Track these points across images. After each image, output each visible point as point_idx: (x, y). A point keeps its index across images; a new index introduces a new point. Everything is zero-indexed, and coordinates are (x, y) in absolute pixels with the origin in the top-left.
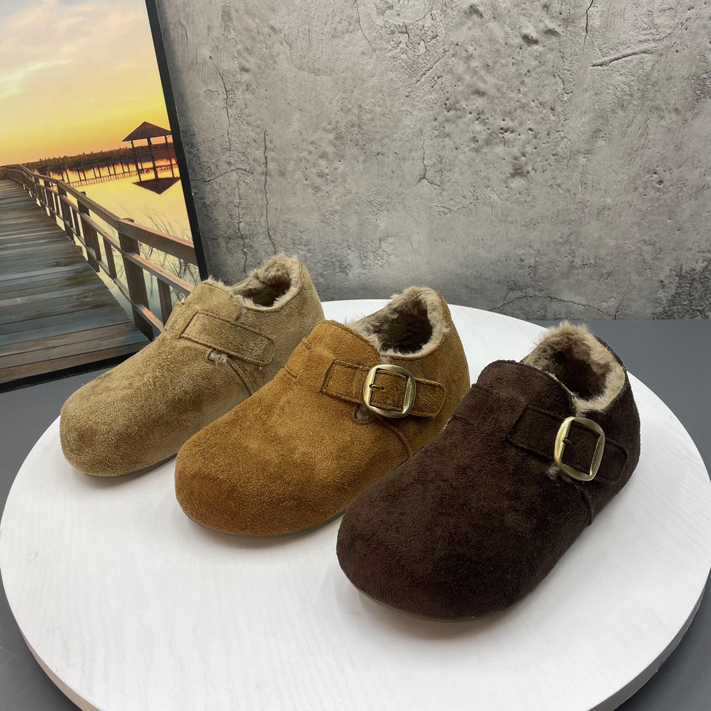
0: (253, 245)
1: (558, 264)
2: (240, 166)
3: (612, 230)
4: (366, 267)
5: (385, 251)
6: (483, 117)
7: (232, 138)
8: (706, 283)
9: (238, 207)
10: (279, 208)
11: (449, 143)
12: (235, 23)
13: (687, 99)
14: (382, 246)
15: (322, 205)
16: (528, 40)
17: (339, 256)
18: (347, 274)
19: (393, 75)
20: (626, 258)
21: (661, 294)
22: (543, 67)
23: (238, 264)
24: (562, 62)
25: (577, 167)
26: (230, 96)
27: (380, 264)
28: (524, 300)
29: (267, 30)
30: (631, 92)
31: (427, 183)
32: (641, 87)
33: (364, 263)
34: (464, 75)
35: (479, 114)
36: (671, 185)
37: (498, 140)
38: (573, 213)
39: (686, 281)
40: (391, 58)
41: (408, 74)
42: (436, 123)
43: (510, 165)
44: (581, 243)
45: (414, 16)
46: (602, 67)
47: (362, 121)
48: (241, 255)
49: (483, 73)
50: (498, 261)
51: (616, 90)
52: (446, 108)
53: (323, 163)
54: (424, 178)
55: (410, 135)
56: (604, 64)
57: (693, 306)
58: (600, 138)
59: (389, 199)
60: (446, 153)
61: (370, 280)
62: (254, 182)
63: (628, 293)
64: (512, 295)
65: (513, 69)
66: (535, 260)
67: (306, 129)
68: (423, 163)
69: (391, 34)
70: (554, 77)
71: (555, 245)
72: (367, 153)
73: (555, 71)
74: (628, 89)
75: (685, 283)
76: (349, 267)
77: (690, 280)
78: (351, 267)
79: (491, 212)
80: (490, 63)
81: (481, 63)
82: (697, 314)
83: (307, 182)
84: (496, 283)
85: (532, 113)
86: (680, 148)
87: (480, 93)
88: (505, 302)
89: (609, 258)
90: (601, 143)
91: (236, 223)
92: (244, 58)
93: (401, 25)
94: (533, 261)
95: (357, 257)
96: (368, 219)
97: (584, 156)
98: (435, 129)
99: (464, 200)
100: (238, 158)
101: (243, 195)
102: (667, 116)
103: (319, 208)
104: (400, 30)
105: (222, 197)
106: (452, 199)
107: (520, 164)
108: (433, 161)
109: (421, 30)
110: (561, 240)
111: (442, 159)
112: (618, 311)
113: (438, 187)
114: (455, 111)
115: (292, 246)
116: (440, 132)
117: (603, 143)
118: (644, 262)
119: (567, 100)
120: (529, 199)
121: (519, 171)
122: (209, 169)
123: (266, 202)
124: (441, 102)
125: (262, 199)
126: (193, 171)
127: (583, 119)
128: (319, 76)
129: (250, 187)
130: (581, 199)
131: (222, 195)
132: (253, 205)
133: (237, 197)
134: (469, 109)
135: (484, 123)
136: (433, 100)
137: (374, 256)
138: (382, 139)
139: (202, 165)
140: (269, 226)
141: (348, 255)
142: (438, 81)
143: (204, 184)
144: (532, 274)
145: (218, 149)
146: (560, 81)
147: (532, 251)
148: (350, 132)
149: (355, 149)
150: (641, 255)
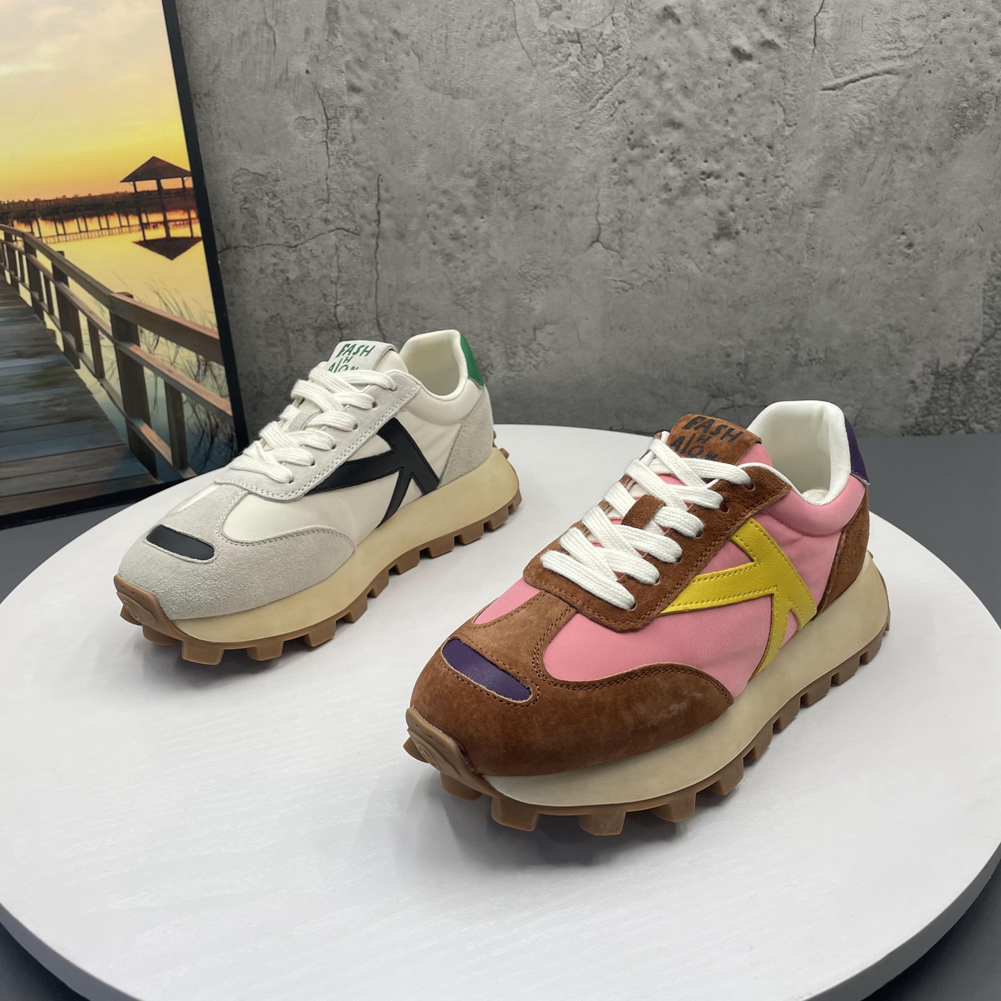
1: (777, 359)
2: (342, 225)
3: (848, 312)
4: (514, 368)
5: (541, 345)
6: (678, 157)
7: (332, 184)
8: (970, 383)
9: (336, 284)
10: (394, 284)
11: (633, 192)
12: (344, 25)
13: (942, 134)
14: (538, 338)
15: (456, 280)
16: (739, 54)
17: (477, 352)
18: (487, 379)
19: (558, 99)
20: (866, 351)
21: (912, 400)
22: (759, 91)
24: (782, 84)
25: (802, 225)
26: (332, 125)
27: (534, 362)
28: (731, 411)
29: (388, 35)
30: (871, 124)
31: (602, 249)
32: (885, 119)
33: (512, 362)
34: (654, 100)
35: (673, 153)
36: (924, 250)
37: (698, 189)
38: (796, 289)
39: (946, 381)
40: (557, 75)
41: (580, 97)
42: (615, 165)
43: (714, 222)
44: (807, 330)
45: (588, 20)
46: (834, 92)
47: (515, 161)
49: (679, 97)
50: (697, 356)
51: (852, 122)
52: (629, 144)
53: (458, 219)
54: (598, 241)
55: (580, 182)
56: (837, 88)
57: (954, 415)
58: (832, 186)
59: (549, 270)
60: (627, 206)
61: (519, 387)
62: (360, 247)
63: (869, 399)
64: (714, 405)
65: (719, 93)
66: (745, 353)
67: (437, 173)
68: (597, 221)
69: (557, 43)
70: (771, 104)
71: (773, 333)
72: (520, 206)
73: (774, 95)
75: (942, 384)
77: (949, 379)
78: (492, 367)
79: (687, 288)
80: (689, 83)
81: (677, 84)
82: (958, 425)
83: (435, 248)
84: (693, 387)
85: (743, 152)
86: (934, 200)
87: (675, 125)
89: (844, 350)
90: (833, 193)
91: (332, 306)
92: (354, 73)
93: (572, 31)
94: (743, 355)
95: (502, 353)
96: (518, 298)
97: (811, 211)
98: (614, 172)
99: (651, 271)
100: (339, 212)
101: (344, 266)
102: (918, 157)
103: (451, 284)
104: (570, 38)
105: (312, 270)
106: (634, 270)
107: (727, 221)
108: (611, 218)
109: (599, 38)
110: (780, 327)
111: (622, 214)
113: (615, 253)
114: (641, 149)
116: (620, 177)
117: (836, 193)
118: (890, 355)
119: (790, 134)
121: (725, 231)
122: (297, 229)
123: (376, 275)
124: (623, 136)
125: (371, 272)
126: (274, 232)
127: (810, 160)
128: (459, 99)
129: (354, 255)
130: (807, 268)
131: (313, 266)
132: (357, 281)
133: (335, 269)
134: (659, 146)
135: (680, 165)
136: (612, 134)
137: (526, 352)
138: (542, 186)
139: (287, 224)
140: (379, 311)
141: (489, 350)
142: (619, 108)
143: (288, 250)
144: (742, 375)
145: (311, 201)
146: (781, 110)
147: (743, 343)
148: (497, 177)
149: (504, 202)
150: (885, 346)
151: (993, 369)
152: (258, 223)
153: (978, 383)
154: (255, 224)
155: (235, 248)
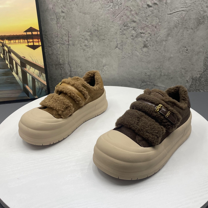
0: (64, 67)
1: (157, 74)
2: (61, 42)
3: (173, 65)
5: (105, 70)
6: (135, 29)
7: (58, 33)
8: (200, 81)
9: (60, 55)
10: (72, 56)
11: (125, 37)
13: (195, 25)
14: (104, 68)
16: (149, 6)
19: (108, 15)
20: (177, 73)
21: (187, 84)
22: (153, 14)
23: (59, 73)
24: (158, 13)
25: (163, 45)
26: (58, 20)
27: (103, 74)
31: (118, 49)
32: (182, 21)
34: (130, 16)
35: (134, 28)
36: (190, 51)
37: (139, 36)
38: (161, 59)
39: (195, 81)
40: (108, 10)
41: (113, 15)
42: (121, 30)
43: (143, 44)
44: (164, 68)
46: (170, 15)
47: (98, 29)
48: (60, 70)
49: (135, 15)
50: (139, 73)
51: (174, 22)
52: (124, 26)
53: (86, 42)
54: (117, 47)
55: (113, 34)
57: (196, 88)
58: (169, 36)
59: (106, 54)
60: (124, 40)
62: (65, 47)
63: (177, 84)
64: (143, 84)
65: (144, 15)
67: (81, 31)
68: (117, 43)
69: (108, 3)
70: (156, 17)
71: (156, 69)
72: (100, 39)
73: (157, 15)
74: (178, 22)
79: (137, 58)
80: (137, 12)
81: (135, 12)
82: (197, 90)
83: (81, 48)
84: (138, 80)
85: (149, 28)
86: (193, 40)
87: (134, 22)
88: (141, 86)
89: (172, 73)
90: (170, 38)
91: (59, 60)
92: (63, 8)
94: (149, 74)
96: (99, 59)
97: (165, 42)
99: (129, 54)
100: (60, 39)
101: (61, 51)
102: (189, 30)
103: (85, 56)
104: (111, 2)
105: (54, 52)
106: (125, 54)
107: (146, 44)
108: (120, 42)
109: (117, 2)
110: (158, 67)
111: (122, 41)
113: (121, 50)
114: (127, 27)
115: (76, 68)
116: (122, 33)
118: (182, 74)
119: (160, 24)
121: (145, 46)
122: (51, 43)
124: (122, 24)
125: (67, 53)
126: (46, 43)
127: (165, 30)
128: (86, 15)
129: (63, 49)
130: (164, 55)
132: (64, 55)
133: (59, 52)
134: (131, 26)
135: (135, 31)
136: (120, 23)
137: (101, 71)
138: (104, 35)
139: (49, 42)
140: (69, 61)
142: (122, 18)
143: (49, 47)
144: (149, 78)
145: (54, 37)
146: (158, 19)
147: (149, 71)
148: (95, 33)
149: (96, 38)
150: (181, 72)
151: (205, 78)
153: (202, 81)
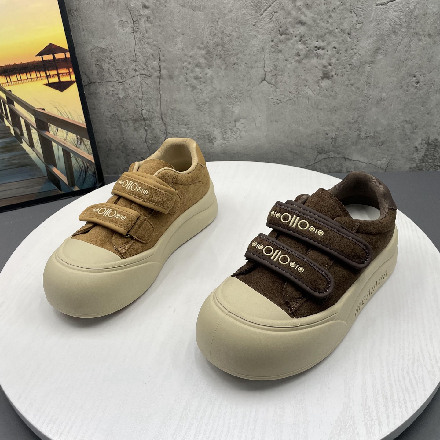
0: (151, 124)
1: (351, 136)
2: (143, 72)
3: (386, 114)
4: (226, 139)
5: (238, 129)
6: (304, 39)
7: (137, 53)
9: (141, 100)
10: (169, 100)
11: (282, 56)
13: (436, 28)
14: (236, 125)
15: (197, 98)
17: (208, 132)
18: (213, 144)
19: (245, 11)
20: (394, 132)
21: (416, 156)
22: (344, 6)
23: (141, 137)
24: (356, 3)
25: (364, 72)
26: (136, 24)
27: (235, 137)
28: (328, 160)
30: (401, 23)
31: (267, 84)
32: (408, 20)
33: (224, 136)
34: (292, 11)
35: (301, 37)
36: (424, 85)
37: (313, 55)
38: (360, 103)
39: (432, 147)
41: (255, 10)
42: (273, 43)
43: (321, 71)
44: (366, 123)
46: (382, 6)
47: (224, 42)
48: (143, 131)
49: (304, 9)
50: (312, 135)
51: (391, 21)
52: (279, 33)
53: (198, 70)
54: (265, 80)
55: (256, 51)
56: (384, 4)
57: (435, 163)
58: (380, 53)
59: (241, 94)
60: (279, 63)
61: (228, 148)
62: (152, 83)
63: (394, 155)
64: (320, 157)
65: (324, 7)
66: (335, 133)
67: (187, 47)
68: (264, 70)
70: (351, 13)
71: (349, 124)
72: (227, 63)
73: (352, 8)
74: (399, 21)
75: (430, 148)
76: (214, 139)
77: (434, 146)
78: (216, 139)
79: (308, 103)
80: (309, 3)
81: (303, 3)
82: (437, 168)
83: (187, 83)
84: (310, 149)
85: (336, 36)
86: (431, 60)
87: (302, 23)
88: (316, 161)
89: (383, 132)
90: (380, 57)
91: (140, 110)
94: (334, 134)
95: (220, 132)
96: (227, 107)
97: (369, 65)
98: (272, 47)
99: (290, 94)
100: (141, 66)
101: (145, 91)
102: (423, 39)
103: (195, 100)
105: (130, 93)
106: (282, 94)
107: (328, 71)
108: (271, 69)
110: (352, 121)
111: (276, 67)
112: (387, 167)
113: (273, 86)
114: (285, 35)
115: (177, 126)
116: (275, 49)
117: (382, 57)
118: (405, 135)
119: (359, 28)
120: (332, 94)
121: (326, 75)
122: (122, 74)
123: (160, 96)
124: (276, 29)
125: (157, 94)
126: (111, 75)
127: (369, 41)
128: (196, 11)
129: (149, 86)
130: (366, 93)
131: (130, 91)
132: (151, 98)
133: (141, 93)
134: (295, 34)
135: (304, 43)
136: (271, 28)
137: (231, 131)
138: (237, 54)
139: (117, 72)
140: (162, 112)
141: (214, 131)
142: (274, 15)
143: (118, 84)
144: (333, 143)
145: (128, 61)
146: (355, 15)
147: (334, 128)
148: (216, 50)
149: (219, 61)
150: (403, 130)
152: (104, 72)
154: (103, 72)
155: (94, 83)
